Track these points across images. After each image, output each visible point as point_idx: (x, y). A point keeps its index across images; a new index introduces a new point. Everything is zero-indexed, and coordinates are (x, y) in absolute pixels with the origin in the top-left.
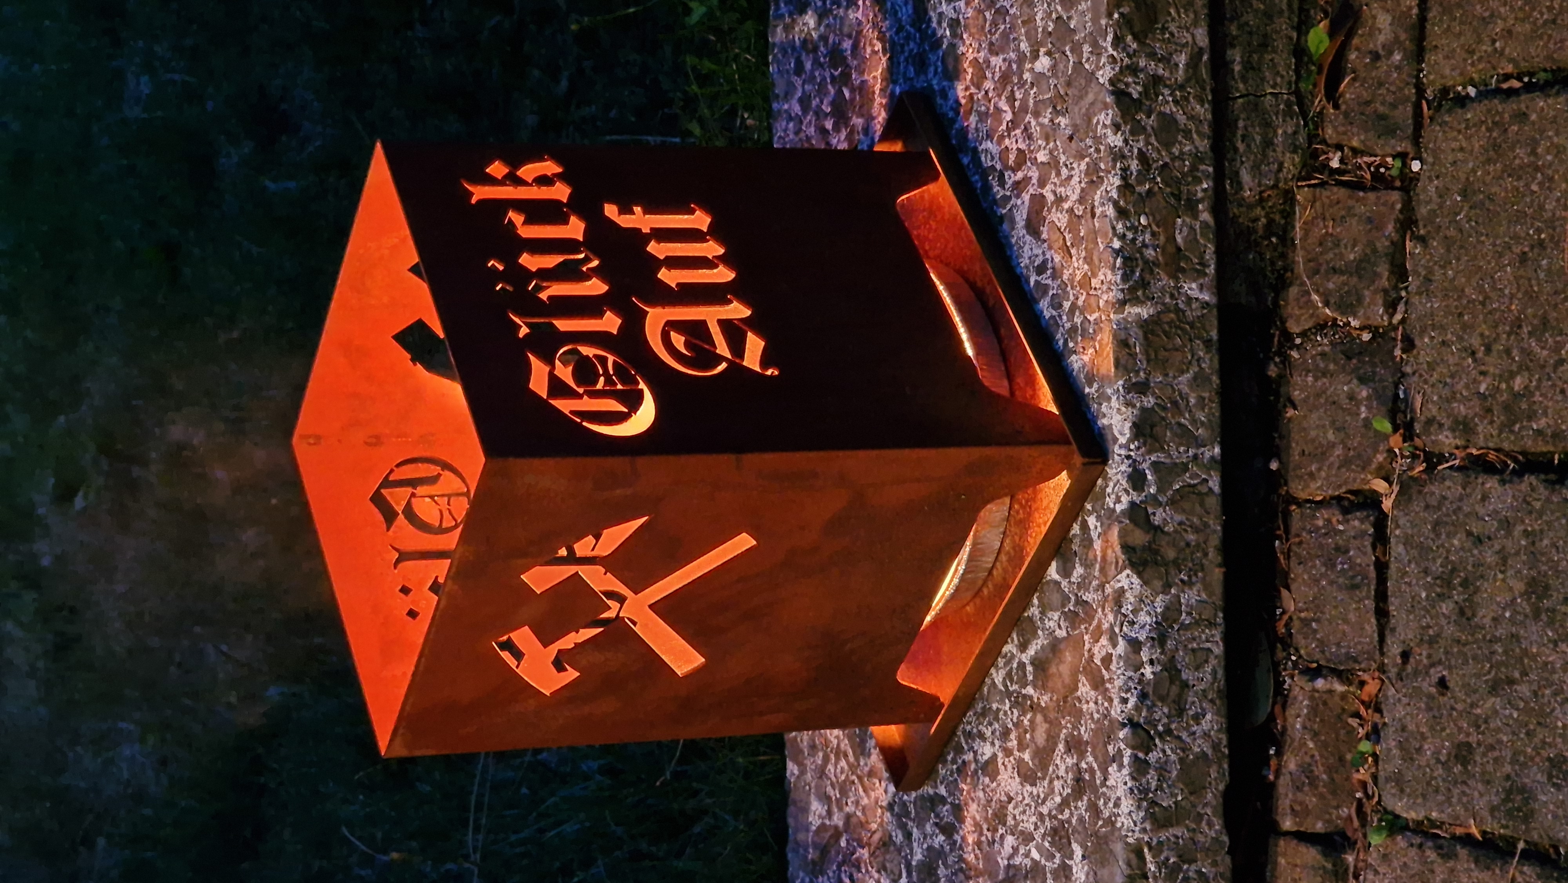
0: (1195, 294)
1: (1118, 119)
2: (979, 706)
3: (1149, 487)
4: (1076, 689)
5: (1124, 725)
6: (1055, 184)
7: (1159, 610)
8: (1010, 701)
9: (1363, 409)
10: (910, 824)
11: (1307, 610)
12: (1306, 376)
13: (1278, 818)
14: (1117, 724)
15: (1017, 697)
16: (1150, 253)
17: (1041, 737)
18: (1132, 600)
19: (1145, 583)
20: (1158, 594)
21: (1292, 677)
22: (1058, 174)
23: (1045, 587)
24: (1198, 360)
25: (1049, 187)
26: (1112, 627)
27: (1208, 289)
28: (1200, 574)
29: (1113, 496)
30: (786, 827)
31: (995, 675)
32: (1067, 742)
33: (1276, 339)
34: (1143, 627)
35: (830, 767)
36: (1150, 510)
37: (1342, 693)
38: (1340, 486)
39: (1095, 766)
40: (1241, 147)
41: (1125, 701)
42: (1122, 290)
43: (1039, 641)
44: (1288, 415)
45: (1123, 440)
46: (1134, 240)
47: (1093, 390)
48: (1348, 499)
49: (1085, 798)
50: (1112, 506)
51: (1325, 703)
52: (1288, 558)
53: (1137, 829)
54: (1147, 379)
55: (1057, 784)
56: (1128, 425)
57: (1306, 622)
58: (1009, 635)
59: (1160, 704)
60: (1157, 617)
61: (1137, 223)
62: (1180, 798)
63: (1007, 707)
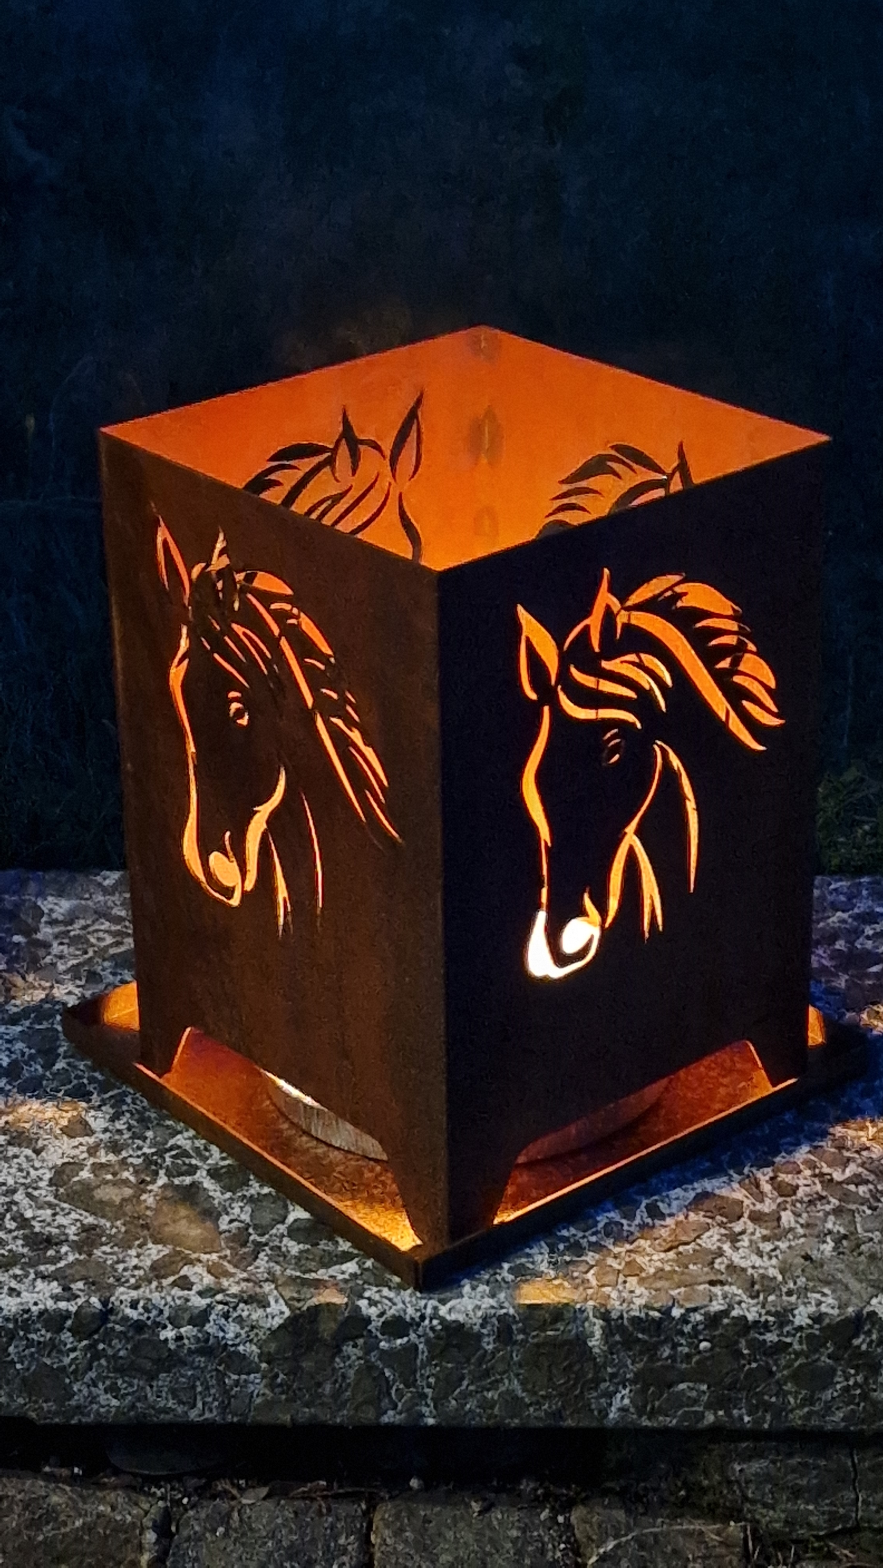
0: (617, 1402)
1: (827, 1321)
2: (153, 1114)
3: (389, 1341)
4: (156, 1242)
5: (105, 1302)
6: (753, 1234)
7: (241, 1348)
8: (153, 1154)
10: (27, 1023)
11: (241, 1520)
12: (519, 1528)
14: (108, 1294)
15: (156, 1164)
16: (666, 1352)
17: (103, 1193)
18: (254, 1316)
19: (274, 1333)
20: (260, 1347)
21: (163, 1498)
22: (765, 1238)
23: (280, 1203)
24: (538, 1403)
25: (750, 1226)
26: (222, 1291)
27: (623, 1418)
28: (284, 1397)
29: (377, 1297)
30: (46, 868)
31: (186, 1134)
32: (93, 1227)
33: (565, 1491)
34: (222, 1329)
35: (106, 925)
36: (360, 1341)
37: (139, 1562)
39: (62, 1264)
40: (795, 1461)
41: (134, 1305)
42: (622, 1317)
43: (218, 1194)
44: (473, 1504)
45: (443, 1311)
47: (505, 1274)
49: (26, 1250)
50: (367, 1294)
51: (127, 1541)
52: (305, 1497)
54: (516, 1342)
55: (47, 1214)
56: (461, 1318)
57: (226, 1519)
58: (231, 1155)
59: (129, 1347)
60: (233, 1345)
61: (701, 1337)
62: (18, 1366)
63: (146, 1150)
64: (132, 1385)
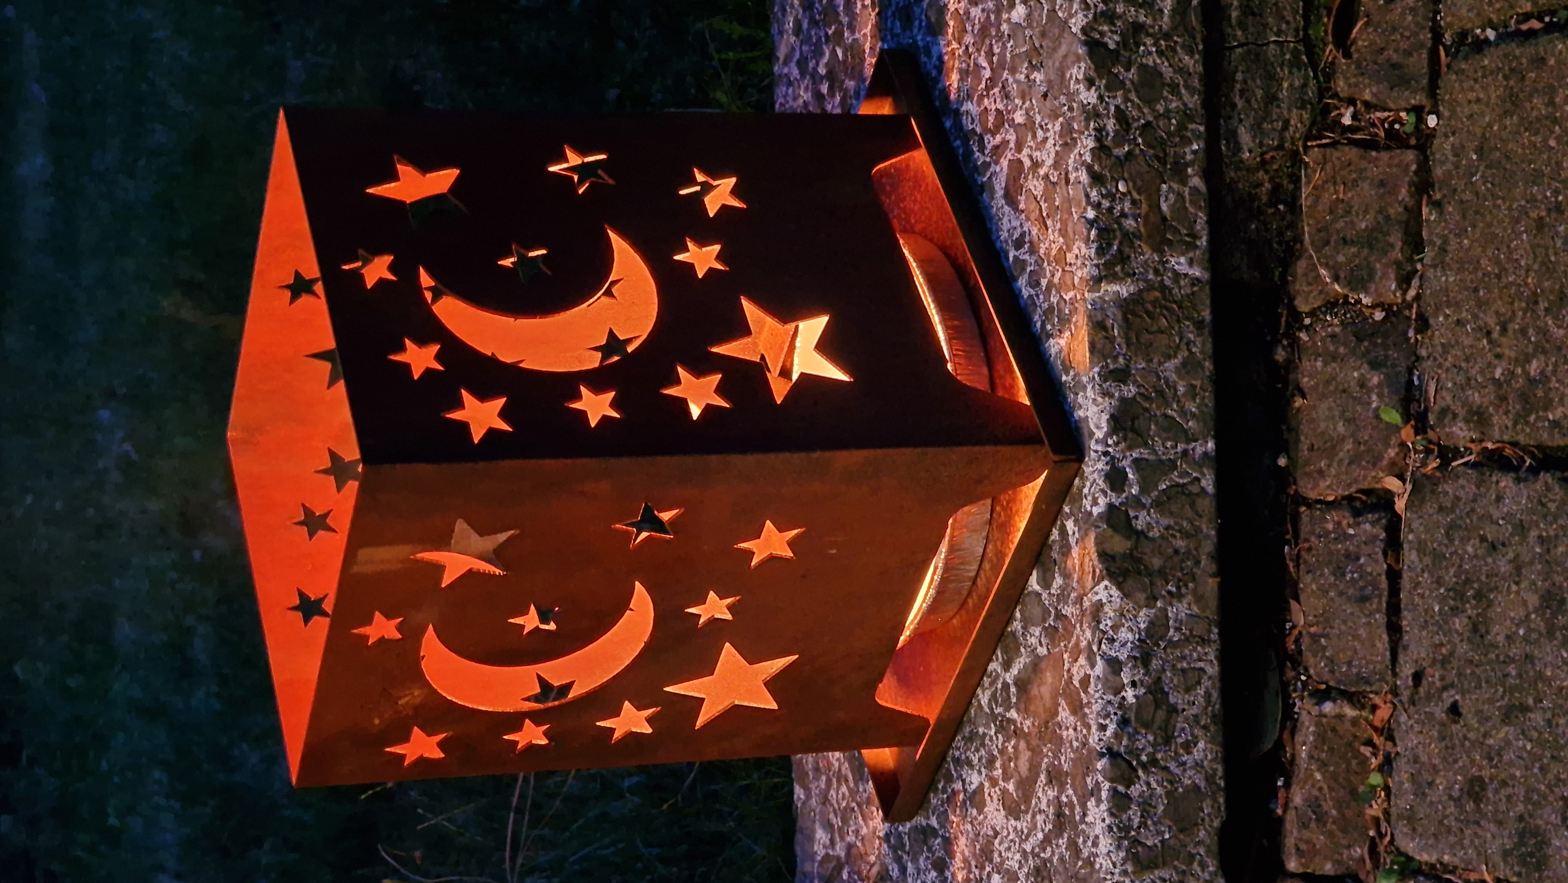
0: (1183, 269)
1: (1092, 73)
2: (967, 729)
3: (1131, 487)
4: (1056, 713)
5: (1102, 755)
6: (1031, 147)
7: (1142, 626)
8: (995, 725)
9: (1374, 397)
10: (905, 857)
11: (1317, 624)
12: (1315, 360)
13: (1284, 857)
14: (1095, 754)
15: (1002, 721)
16: (1130, 223)
17: (1024, 766)
18: (1112, 614)
19: (1126, 595)
20: (1141, 608)
21: (1301, 699)
22: (1034, 136)
23: (1027, 599)
24: (1188, 344)
25: (1026, 151)
26: (1089, 645)
27: (1199, 264)
28: (1191, 585)
29: (1090, 498)
31: (981, 696)
32: (1048, 772)
33: (1283, 319)
34: (1124, 645)
35: (833, 792)
36: (1132, 514)
37: (1354, 718)
38: (1349, 485)
39: (1074, 799)
40: (1240, 103)
41: (1103, 728)
42: (1097, 266)
43: (1022, 659)
44: (1297, 405)
45: (1099, 434)
46: (1110, 209)
47: (1069, 378)
48: (1360, 499)
49: (1066, 835)
50: (1089, 508)
51: (1334, 730)
52: (1297, 566)
53: (1117, 871)
54: (1127, 366)
55: (1040, 818)
56: (1105, 417)
57: (1315, 638)
58: (994, 652)
59: (1144, 731)
60: (1140, 634)
61: (1114, 190)
62: (1167, 836)
63: (992, 733)
64: (1183, 729)
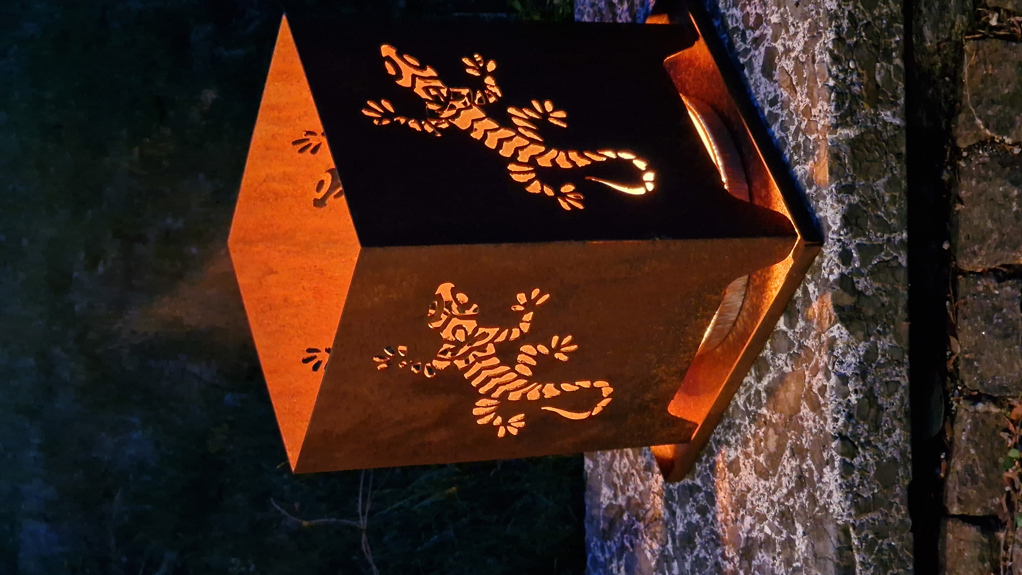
0: (889, 119)
2: (726, 421)
3: (855, 262)
4: (799, 411)
5: (835, 438)
6: (784, 39)
7: (861, 353)
8: (749, 418)
9: (1014, 204)
10: (675, 505)
11: (970, 352)
12: (971, 179)
13: (947, 505)
14: (830, 437)
15: (754, 416)
16: (856, 89)
17: (772, 445)
18: (841, 345)
19: (851, 333)
20: (860, 342)
21: (958, 401)
22: (787, 31)
23: (776, 335)
24: (891, 169)
25: (779, 41)
26: (826, 365)
27: (900, 117)
28: (892, 326)
29: (828, 269)
30: (584, 505)
31: (738, 399)
32: (792, 449)
33: (948, 153)
34: (849, 366)
35: (616, 463)
36: (855, 279)
37: (997, 413)
38: (996, 262)
39: (813, 467)
40: (924, 10)
41: (836, 420)
42: (835, 117)
43: (771, 375)
44: (957, 209)
45: (835, 228)
46: (844, 80)
47: (812, 191)
48: (1002, 271)
49: (806, 491)
50: (826, 276)
51: (983, 422)
52: (956, 314)
53: (845, 514)
54: (853, 183)
55: (784, 480)
56: (839, 216)
57: (969, 362)
58: (749, 370)
59: (862, 422)
60: (860, 358)
61: (847, 67)
62: (876, 491)
63: (747, 423)
64: (887, 421)
